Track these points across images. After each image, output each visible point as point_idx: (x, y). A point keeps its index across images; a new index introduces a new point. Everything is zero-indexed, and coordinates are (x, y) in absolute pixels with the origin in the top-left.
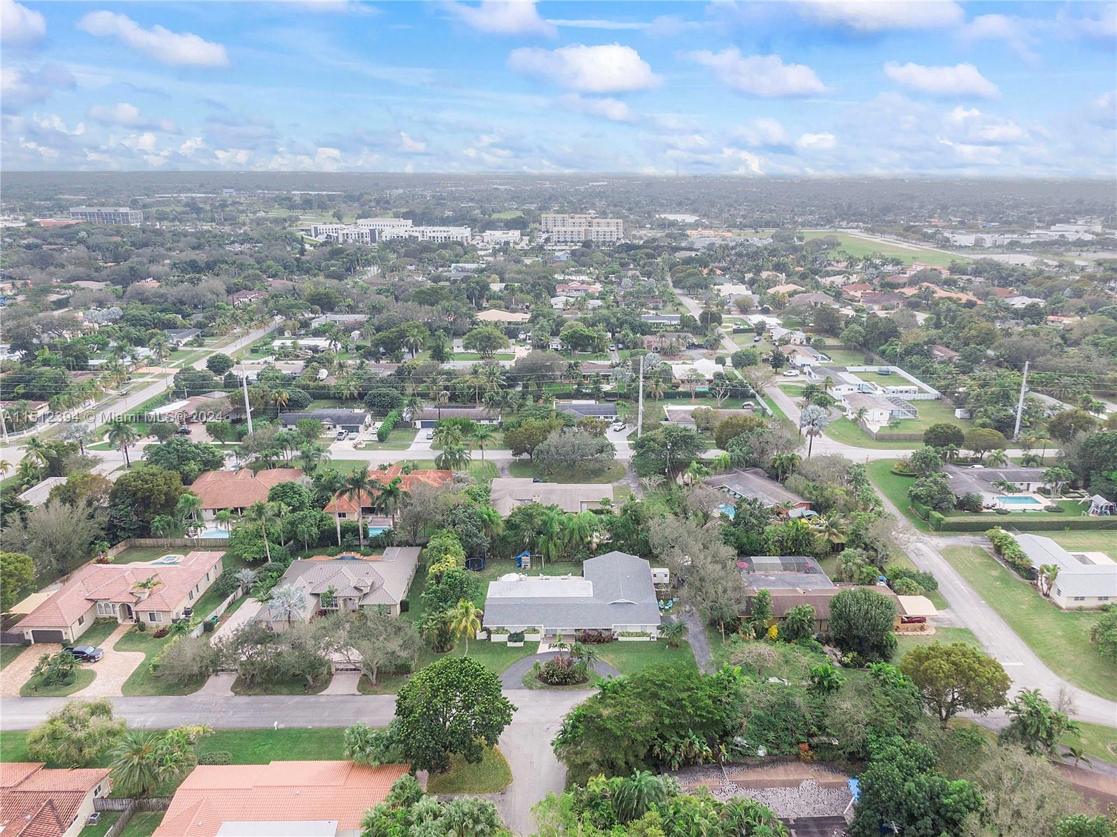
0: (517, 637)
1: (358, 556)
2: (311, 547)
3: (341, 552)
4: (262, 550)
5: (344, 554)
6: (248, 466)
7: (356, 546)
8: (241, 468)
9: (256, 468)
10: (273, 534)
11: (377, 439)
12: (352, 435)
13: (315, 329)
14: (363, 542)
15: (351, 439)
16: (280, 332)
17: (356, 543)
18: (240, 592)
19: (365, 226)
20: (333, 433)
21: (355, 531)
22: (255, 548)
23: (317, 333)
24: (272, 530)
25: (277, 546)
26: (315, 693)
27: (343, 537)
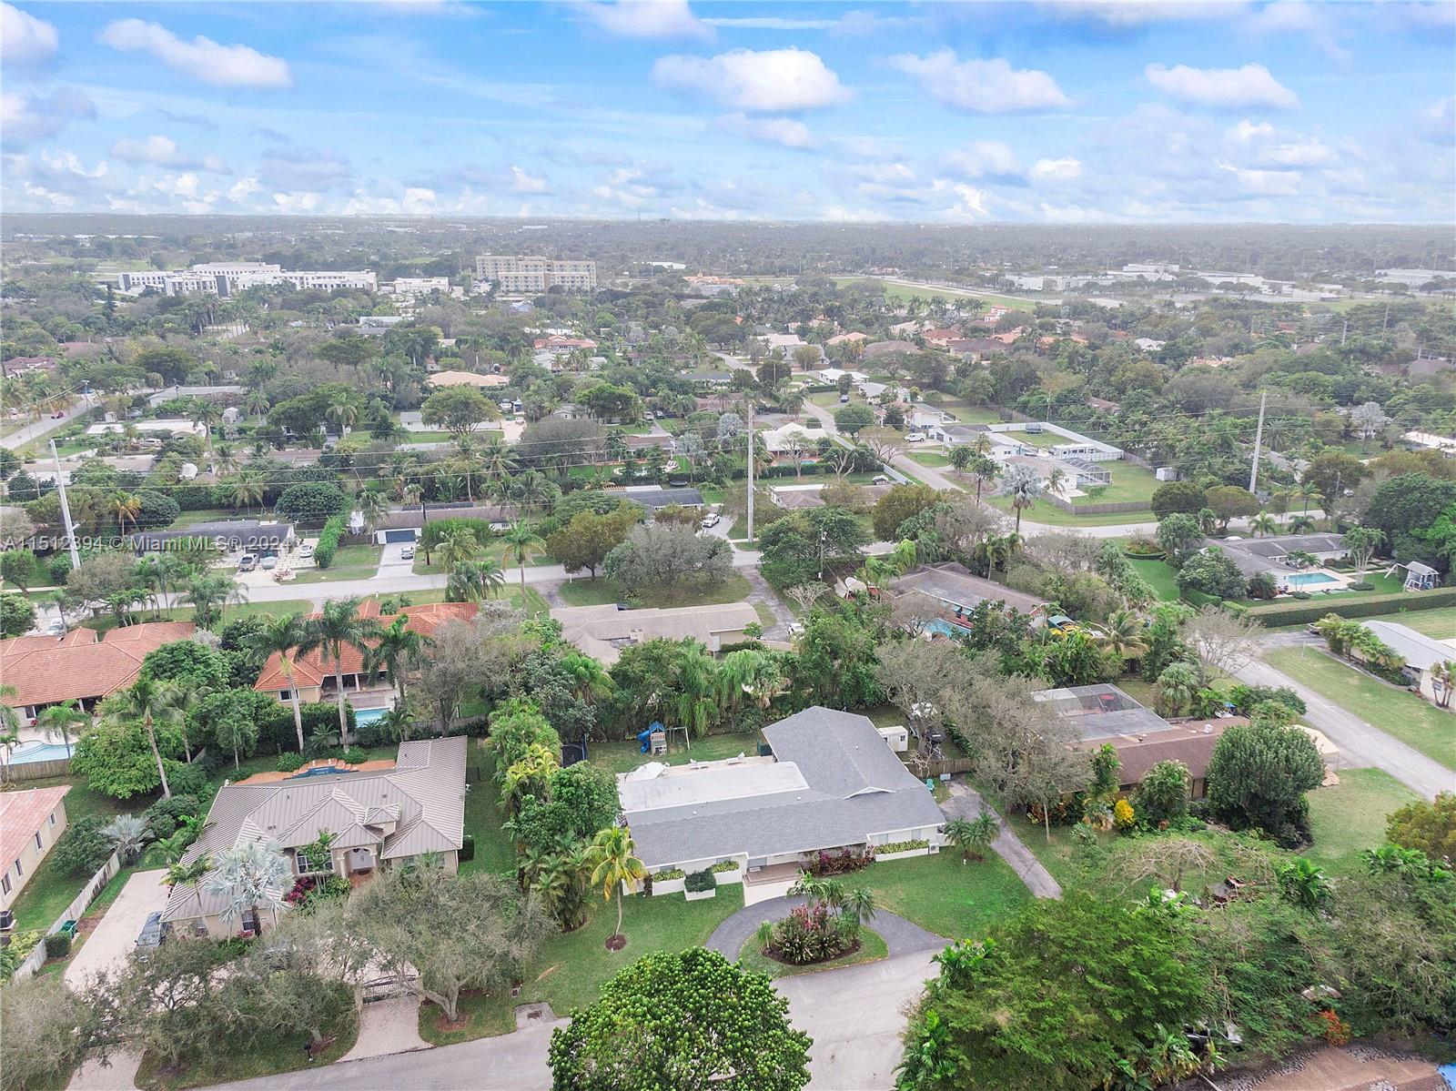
0: (701, 880)
1: (341, 765)
2: (244, 758)
3: (306, 762)
4: (149, 774)
5: (313, 764)
6: (87, 624)
7: (333, 747)
8: (70, 629)
9: (100, 626)
10: (168, 741)
11: (314, 564)
12: (268, 561)
13: (159, 408)
14: (346, 738)
15: (266, 568)
16: (98, 414)
17: (334, 741)
18: (115, 863)
19: (206, 273)
20: (233, 560)
21: (331, 720)
22: (134, 772)
23: (162, 413)
24: (165, 734)
25: (178, 765)
26: (331, 1060)
27: (308, 732)
